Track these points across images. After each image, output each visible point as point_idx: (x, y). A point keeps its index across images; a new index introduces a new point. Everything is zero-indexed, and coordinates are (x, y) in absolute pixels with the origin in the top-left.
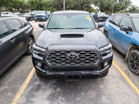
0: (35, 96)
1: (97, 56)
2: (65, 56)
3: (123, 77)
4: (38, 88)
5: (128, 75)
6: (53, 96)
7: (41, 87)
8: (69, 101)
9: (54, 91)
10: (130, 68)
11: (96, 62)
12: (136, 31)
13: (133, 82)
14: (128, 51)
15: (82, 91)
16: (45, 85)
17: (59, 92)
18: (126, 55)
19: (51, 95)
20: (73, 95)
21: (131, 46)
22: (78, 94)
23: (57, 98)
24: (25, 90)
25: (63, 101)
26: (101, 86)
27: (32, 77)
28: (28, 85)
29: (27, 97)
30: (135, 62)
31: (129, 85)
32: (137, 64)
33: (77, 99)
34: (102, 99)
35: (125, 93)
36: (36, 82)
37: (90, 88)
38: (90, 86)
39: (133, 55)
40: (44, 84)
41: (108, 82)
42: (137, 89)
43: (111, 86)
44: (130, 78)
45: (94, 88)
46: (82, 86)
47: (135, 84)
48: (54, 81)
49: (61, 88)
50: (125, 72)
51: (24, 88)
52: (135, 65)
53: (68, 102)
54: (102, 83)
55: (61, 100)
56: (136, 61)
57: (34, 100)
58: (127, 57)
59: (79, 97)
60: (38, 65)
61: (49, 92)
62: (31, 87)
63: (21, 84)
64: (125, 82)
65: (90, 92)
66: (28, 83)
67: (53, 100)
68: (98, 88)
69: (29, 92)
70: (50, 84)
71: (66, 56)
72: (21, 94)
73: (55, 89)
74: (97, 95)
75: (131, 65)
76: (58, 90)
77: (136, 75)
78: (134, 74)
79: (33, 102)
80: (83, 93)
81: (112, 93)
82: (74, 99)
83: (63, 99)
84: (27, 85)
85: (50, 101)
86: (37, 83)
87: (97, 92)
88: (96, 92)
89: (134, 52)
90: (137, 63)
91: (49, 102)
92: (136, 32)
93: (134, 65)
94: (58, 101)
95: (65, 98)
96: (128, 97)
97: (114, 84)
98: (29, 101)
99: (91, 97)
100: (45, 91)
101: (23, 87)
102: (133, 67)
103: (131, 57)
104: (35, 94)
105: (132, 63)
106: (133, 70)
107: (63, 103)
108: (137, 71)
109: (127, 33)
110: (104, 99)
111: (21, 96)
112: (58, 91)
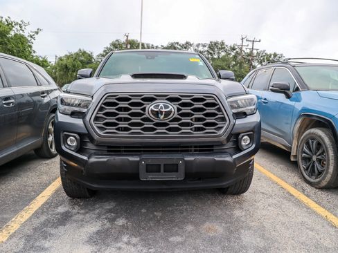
0: (51, 235)
1: (222, 111)
2: (141, 109)
3: (292, 195)
4: (65, 219)
5: (303, 191)
6: (106, 234)
7: (71, 216)
8: (150, 245)
9: (108, 225)
10: (306, 176)
11: (222, 127)
12: (306, 88)
13: (319, 204)
14: (295, 135)
15: (187, 223)
16: (85, 214)
17: (123, 226)
18: (291, 148)
19: (98, 232)
20: (161, 232)
21: (300, 121)
22: (177, 229)
23: (116, 239)
24: (24, 225)
25: (135, 245)
26: (237, 213)
27: (49, 199)
28: (36, 214)
29: (28, 238)
30: (314, 158)
31: (309, 208)
32: (320, 161)
33: (172, 239)
34: (243, 239)
35: (302, 224)
36: (59, 208)
37: (208, 217)
38: (209, 212)
39: (307, 143)
40: (82, 211)
41: (255, 205)
42: (331, 217)
43: (264, 212)
44: (308, 196)
45: (217, 218)
46: (185, 214)
47: (324, 207)
48: (109, 205)
49: (127, 218)
50: (295, 185)
51: (23, 220)
52: (317, 164)
53: (147, 245)
54: (238, 206)
55: (128, 243)
56: (318, 153)
57: (47, 245)
58: (293, 152)
59: (178, 235)
60: (69, 143)
61: (93, 227)
62: (43, 218)
63: (16, 212)
64: (298, 203)
65: (207, 225)
66: (35, 209)
67: (104, 244)
68: (231, 216)
69: (35, 229)
70: (97, 211)
71: (144, 110)
72: (12, 232)
73: (112, 220)
74: (227, 229)
75: (307, 169)
76: (121, 222)
77: (322, 189)
78: (316, 188)
79: (43, 249)
80: (190, 228)
81: (267, 225)
82: (165, 239)
83: (134, 240)
84: (31, 214)
85: (96, 244)
86: (61, 209)
87: (228, 225)
88: (223, 225)
89: (310, 133)
90: (319, 157)
91: (94, 248)
92: (308, 90)
93: (313, 166)
94: (119, 245)
95: (138, 239)
96: (310, 232)
97: (269, 208)
98: (32, 248)
99: (211, 234)
100: (82, 226)
101: (19, 218)
102: (312, 173)
103: (303, 148)
104: (53, 231)
105: (308, 164)
106: (312, 180)
107: (133, 249)
108: (323, 179)
109: (288, 97)
110: (247, 238)
111: (11, 237)
112: (121, 224)
